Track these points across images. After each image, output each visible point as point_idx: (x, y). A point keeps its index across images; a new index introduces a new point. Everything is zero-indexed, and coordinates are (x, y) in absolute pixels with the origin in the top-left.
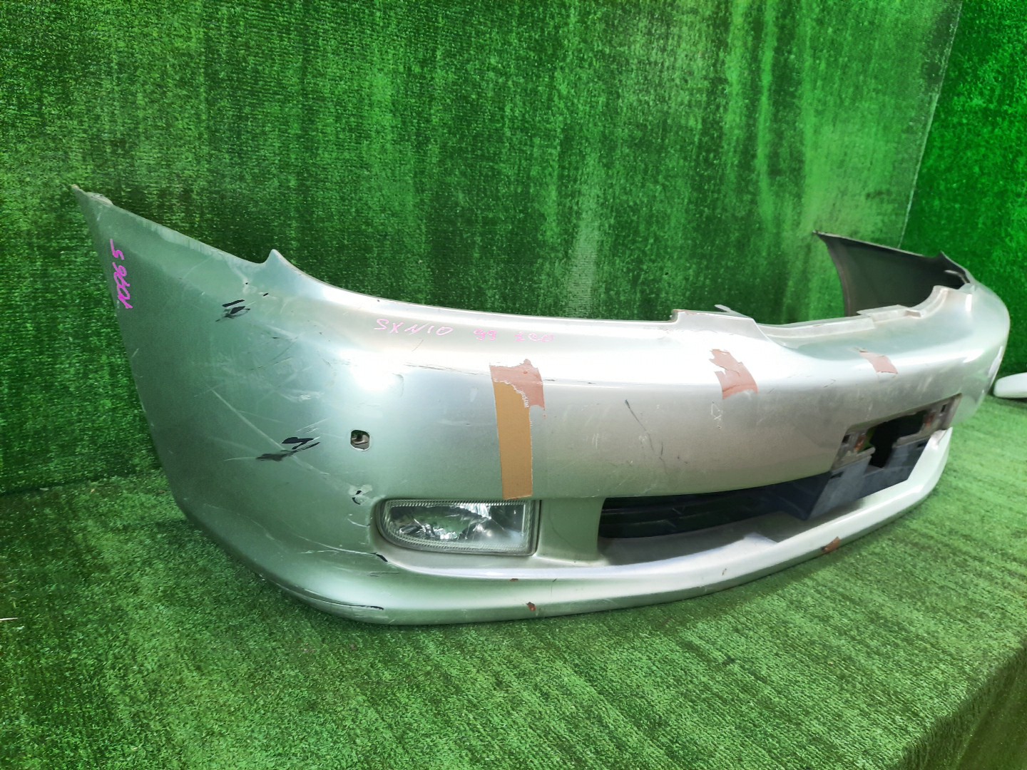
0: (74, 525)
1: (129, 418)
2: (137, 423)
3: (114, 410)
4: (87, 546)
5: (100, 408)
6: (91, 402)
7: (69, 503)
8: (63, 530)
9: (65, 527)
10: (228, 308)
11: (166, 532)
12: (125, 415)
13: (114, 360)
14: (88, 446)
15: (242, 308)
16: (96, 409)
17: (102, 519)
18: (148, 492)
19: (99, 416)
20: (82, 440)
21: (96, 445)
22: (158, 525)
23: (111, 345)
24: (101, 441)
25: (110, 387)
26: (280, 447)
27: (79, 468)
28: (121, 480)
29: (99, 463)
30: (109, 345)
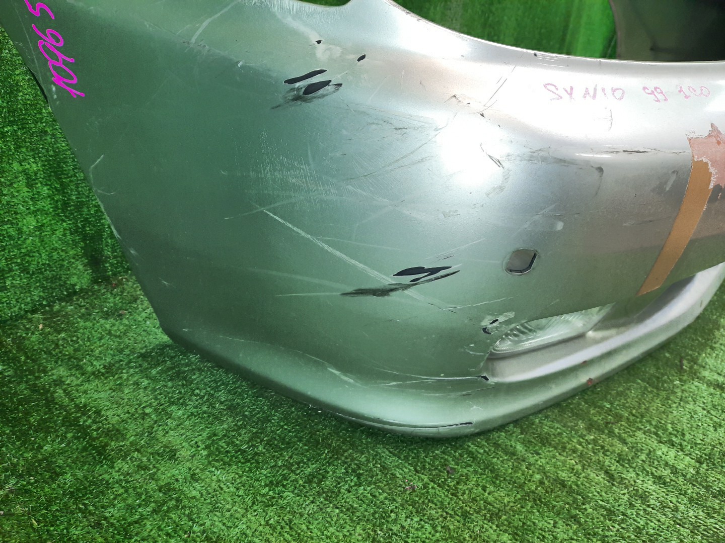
0: (44, 380)
1: (59, 233)
2: (69, 237)
3: (40, 228)
4: (77, 406)
5: (25, 229)
6: (12, 224)
7: (20, 348)
8: (34, 389)
9: (35, 385)
10: (297, 85)
11: (158, 365)
12: (53, 232)
13: (28, 166)
14: (19, 276)
15: (327, 83)
16: (20, 231)
17: (75, 364)
18: (106, 315)
19: (25, 239)
20: (11, 270)
21: (28, 273)
22: (143, 356)
23: (20, 147)
24: (32, 268)
25: (31, 203)
26: (388, 280)
27: (14, 302)
28: (66, 307)
29: (36, 293)
30: (18, 147)
